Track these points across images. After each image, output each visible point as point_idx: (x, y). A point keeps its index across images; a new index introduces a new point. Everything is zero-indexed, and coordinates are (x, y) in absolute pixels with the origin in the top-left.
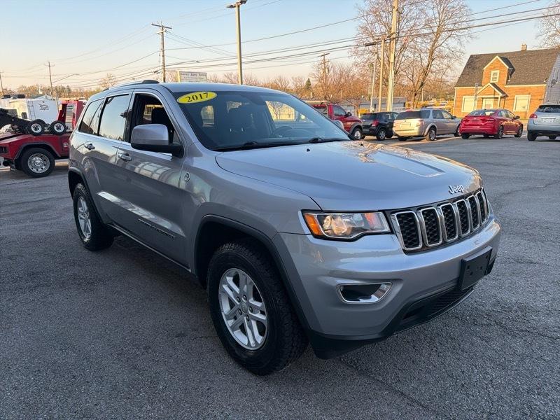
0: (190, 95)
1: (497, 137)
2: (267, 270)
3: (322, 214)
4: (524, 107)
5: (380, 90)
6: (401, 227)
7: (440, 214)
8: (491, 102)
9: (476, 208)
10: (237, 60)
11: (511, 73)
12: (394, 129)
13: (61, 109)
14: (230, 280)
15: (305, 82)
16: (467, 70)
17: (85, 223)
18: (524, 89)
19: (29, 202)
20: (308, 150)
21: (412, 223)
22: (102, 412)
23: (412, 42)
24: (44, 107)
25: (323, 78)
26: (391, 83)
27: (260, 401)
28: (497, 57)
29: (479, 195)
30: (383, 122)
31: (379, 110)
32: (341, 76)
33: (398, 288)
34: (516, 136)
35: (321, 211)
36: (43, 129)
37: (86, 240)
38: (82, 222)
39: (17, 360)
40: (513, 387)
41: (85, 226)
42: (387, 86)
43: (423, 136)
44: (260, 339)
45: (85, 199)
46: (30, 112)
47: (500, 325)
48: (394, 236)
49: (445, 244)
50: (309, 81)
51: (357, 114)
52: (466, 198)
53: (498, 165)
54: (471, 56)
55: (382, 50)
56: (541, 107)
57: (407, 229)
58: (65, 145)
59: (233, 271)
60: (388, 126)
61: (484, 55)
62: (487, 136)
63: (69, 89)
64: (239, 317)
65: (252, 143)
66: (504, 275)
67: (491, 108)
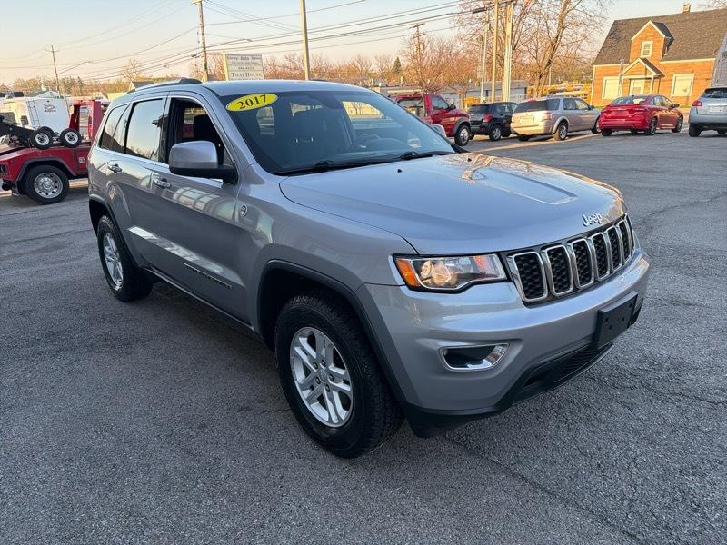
0: (243, 99)
1: (648, 133)
2: (350, 330)
3: (419, 258)
4: (685, 90)
5: (494, 72)
6: (521, 273)
7: (570, 252)
8: (641, 84)
9: (617, 242)
10: (302, 37)
11: (668, 44)
12: (512, 125)
13: (72, 111)
14: (303, 341)
15: (393, 63)
16: (610, 41)
17: (115, 266)
18: (687, 65)
19: (39, 238)
20: (399, 171)
21: (534, 267)
22: (151, 509)
23: (536, 5)
24: (50, 109)
25: (418, 57)
26: (507, 63)
27: (346, 490)
28: (650, 22)
29: (622, 225)
30: (497, 116)
31: (492, 99)
32: (441, 53)
33: (516, 351)
34: (673, 130)
35: (418, 255)
36: (51, 140)
37: (117, 288)
38: (110, 266)
39: (42, 446)
40: (662, 466)
41: (115, 270)
42: (502, 66)
43: (550, 134)
44: (344, 414)
45: (113, 237)
46: (31, 115)
47: (647, 387)
48: (511, 284)
49: (576, 292)
50: (398, 61)
51: (463, 105)
52: (605, 230)
53: (648, 172)
54: (615, 21)
55: (495, 17)
56: (707, 91)
57: (528, 274)
58: (81, 160)
59: (307, 330)
60: (504, 121)
61: (633, 19)
62: (635, 131)
63: (80, 82)
64: (317, 387)
65: (325, 163)
66: (653, 322)
67: (641, 93)
